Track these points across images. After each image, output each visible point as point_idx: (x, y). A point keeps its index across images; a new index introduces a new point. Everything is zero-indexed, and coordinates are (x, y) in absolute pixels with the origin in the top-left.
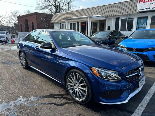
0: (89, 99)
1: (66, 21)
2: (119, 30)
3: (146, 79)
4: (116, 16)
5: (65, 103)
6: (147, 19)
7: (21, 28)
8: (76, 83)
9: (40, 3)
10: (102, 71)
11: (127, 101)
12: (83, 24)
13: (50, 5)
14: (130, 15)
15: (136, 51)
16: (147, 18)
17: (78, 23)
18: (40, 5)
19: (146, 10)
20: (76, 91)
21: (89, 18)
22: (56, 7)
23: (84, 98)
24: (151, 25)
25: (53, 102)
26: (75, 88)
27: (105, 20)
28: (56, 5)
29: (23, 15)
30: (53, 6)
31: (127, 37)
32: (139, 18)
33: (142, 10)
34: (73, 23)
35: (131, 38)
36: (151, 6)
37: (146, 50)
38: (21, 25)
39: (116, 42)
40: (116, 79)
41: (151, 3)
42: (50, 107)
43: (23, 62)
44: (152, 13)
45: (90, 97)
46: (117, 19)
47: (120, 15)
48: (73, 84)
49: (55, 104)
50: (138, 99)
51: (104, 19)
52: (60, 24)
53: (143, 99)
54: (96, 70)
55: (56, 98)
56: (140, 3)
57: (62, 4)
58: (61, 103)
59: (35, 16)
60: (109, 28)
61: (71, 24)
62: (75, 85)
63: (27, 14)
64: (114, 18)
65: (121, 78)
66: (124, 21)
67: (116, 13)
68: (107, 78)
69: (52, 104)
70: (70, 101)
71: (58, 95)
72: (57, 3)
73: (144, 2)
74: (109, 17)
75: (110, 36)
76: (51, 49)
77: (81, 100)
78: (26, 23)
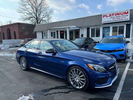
0: (87, 86)
1: (48, 31)
2: (90, 37)
3: (119, 70)
4: (87, 26)
5: (69, 92)
6: (110, 29)
7: (4, 36)
8: (76, 76)
9: (23, 15)
10: (95, 65)
11: (111, 85)
12: (62, 33)
13: (31, 17)
14: (97, 26)
15: (107, 52)
16: (109, 27)
17: (57, 31)
18: (23, 17)
19: (108, 22)
20: (77, 82)
21: (67, 28)
22: (36, 18)
23: (83, 86)
24: (113, 32)
25: (61, 91)
26: (75, 80)
27: (79, 30)
28: (36, 17)
29: (5, 25)
30: (35, 18)
31: (98, 42)
32: (103, 28)
33: (106, 23)
34: (53, 32)
35: (101, 42)
36: (112, 20)
37: (114, 51)
38: (3, 33)
39: (89, 47)
40: (103, 70)
41: (111, 18)
42: (60, 95)
43: (23, 65)
44: (112, 24)
45: (88, 84)
46: (88, 29)
47: (90, 26)
48: (74, 77)
49: (62, 93)
50: (116, 84)
51: (78, 28)
52: (42, 32)
53: (119, 83)
54: (91, 66)
55: (62, 89)
56: (103, 17)
57: (41, 16)
58: (66, 91)
59: (17, 26)
60: (82, 35)
61: (52, 33)
62: (75, 78)
63: (9, 24)
64: (85, 28)
65: (106, 70)
66: (93, 30)
67: (87, 24)
68: (98, 70)
69: (60, 92)
70: (72, 90)
71: (61, 87)
72: (37, 15)
73: (107, 17)
74: (82, 27)
75: (85, 42)
76: (52, 54)
77: (81, 87)
78: (8, 31)
